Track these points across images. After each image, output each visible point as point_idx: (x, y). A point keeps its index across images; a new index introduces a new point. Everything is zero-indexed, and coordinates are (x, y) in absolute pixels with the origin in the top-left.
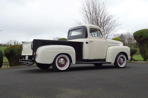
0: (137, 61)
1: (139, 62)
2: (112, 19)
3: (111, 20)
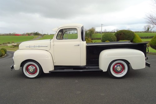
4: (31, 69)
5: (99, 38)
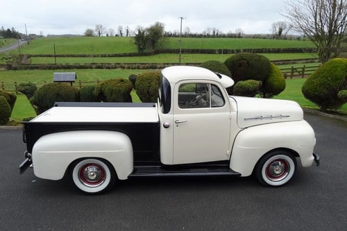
5: (174, 50)
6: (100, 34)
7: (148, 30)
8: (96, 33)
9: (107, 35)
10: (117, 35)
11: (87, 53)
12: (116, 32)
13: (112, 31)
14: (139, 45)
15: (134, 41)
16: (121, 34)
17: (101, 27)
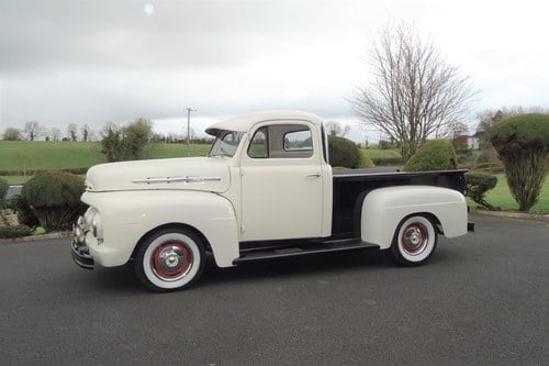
0: (499, 209)
1: (502, 214)
2: (453, 78)
3: (451, 80)
4: (171, 257)
6: (32, 137)
7: (125, 130)
8: (26, 136)
9: (47, 139)
10: (65, 139)
11: (9, 169)
12: (65, 134)
13: (56, 133)
14: (110, 154)
15: (100, 148)
16: (74, 137)
17: (36, 125)
